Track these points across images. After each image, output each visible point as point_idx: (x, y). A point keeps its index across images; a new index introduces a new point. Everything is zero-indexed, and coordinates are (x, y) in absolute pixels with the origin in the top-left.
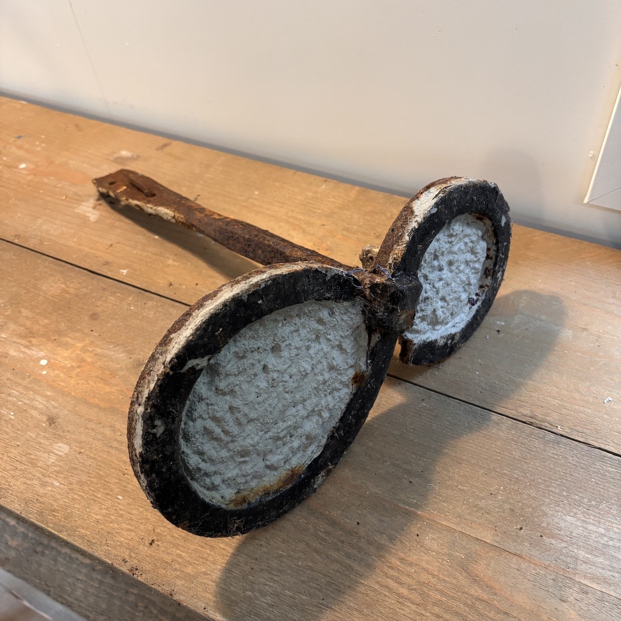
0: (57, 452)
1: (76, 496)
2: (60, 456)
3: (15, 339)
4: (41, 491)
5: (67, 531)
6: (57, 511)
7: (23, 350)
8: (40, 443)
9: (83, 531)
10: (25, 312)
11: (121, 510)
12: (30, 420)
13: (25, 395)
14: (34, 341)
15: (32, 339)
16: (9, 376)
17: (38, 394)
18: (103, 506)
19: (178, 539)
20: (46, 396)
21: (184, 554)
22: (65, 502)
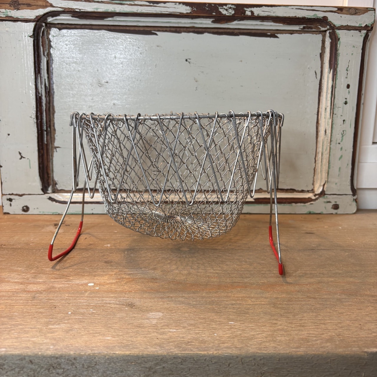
0: (154, 317)
1: (197, 332)
2: (160, 318)
3: (52, 280)
4: (165, 337)
5: (212, 348)
6: (191, 342)
7: (66, 283)
8: (135, 317)
9: (226, 345)
10: (48, 269)
11: (240, 327)
12: (111, 309)
13: (93, 300)
14: (71, 278)
15: (68, 278)
16: (67, 295)
17: (103, 297)
18: (225, 330)
19: (297, 327)
20: (112, 297)
21: (310, 332)
22: (192, 336)
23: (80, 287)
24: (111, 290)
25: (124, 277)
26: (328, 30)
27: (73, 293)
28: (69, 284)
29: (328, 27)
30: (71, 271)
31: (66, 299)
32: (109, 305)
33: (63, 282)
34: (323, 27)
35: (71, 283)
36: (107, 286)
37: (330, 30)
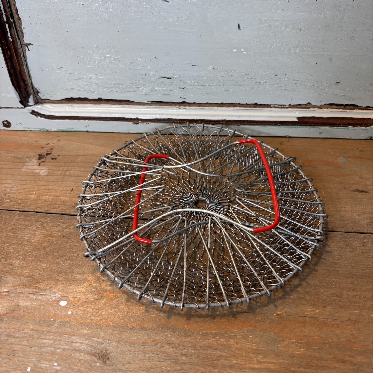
3: (19, 290)
7: (34, 297)
12: (79, 365)
13: (60, 340)
14: (42, 286)
15: (38, 285)
23: (50, 308)
24: (86, 318)
25: (106, 288)
27: (39, 322)
28: (37, 300)
30: (44, 270)
31: (30, 335)
32: (77, 355)
33: (31, 296)
35: (39, 297)
36: (82, 308)
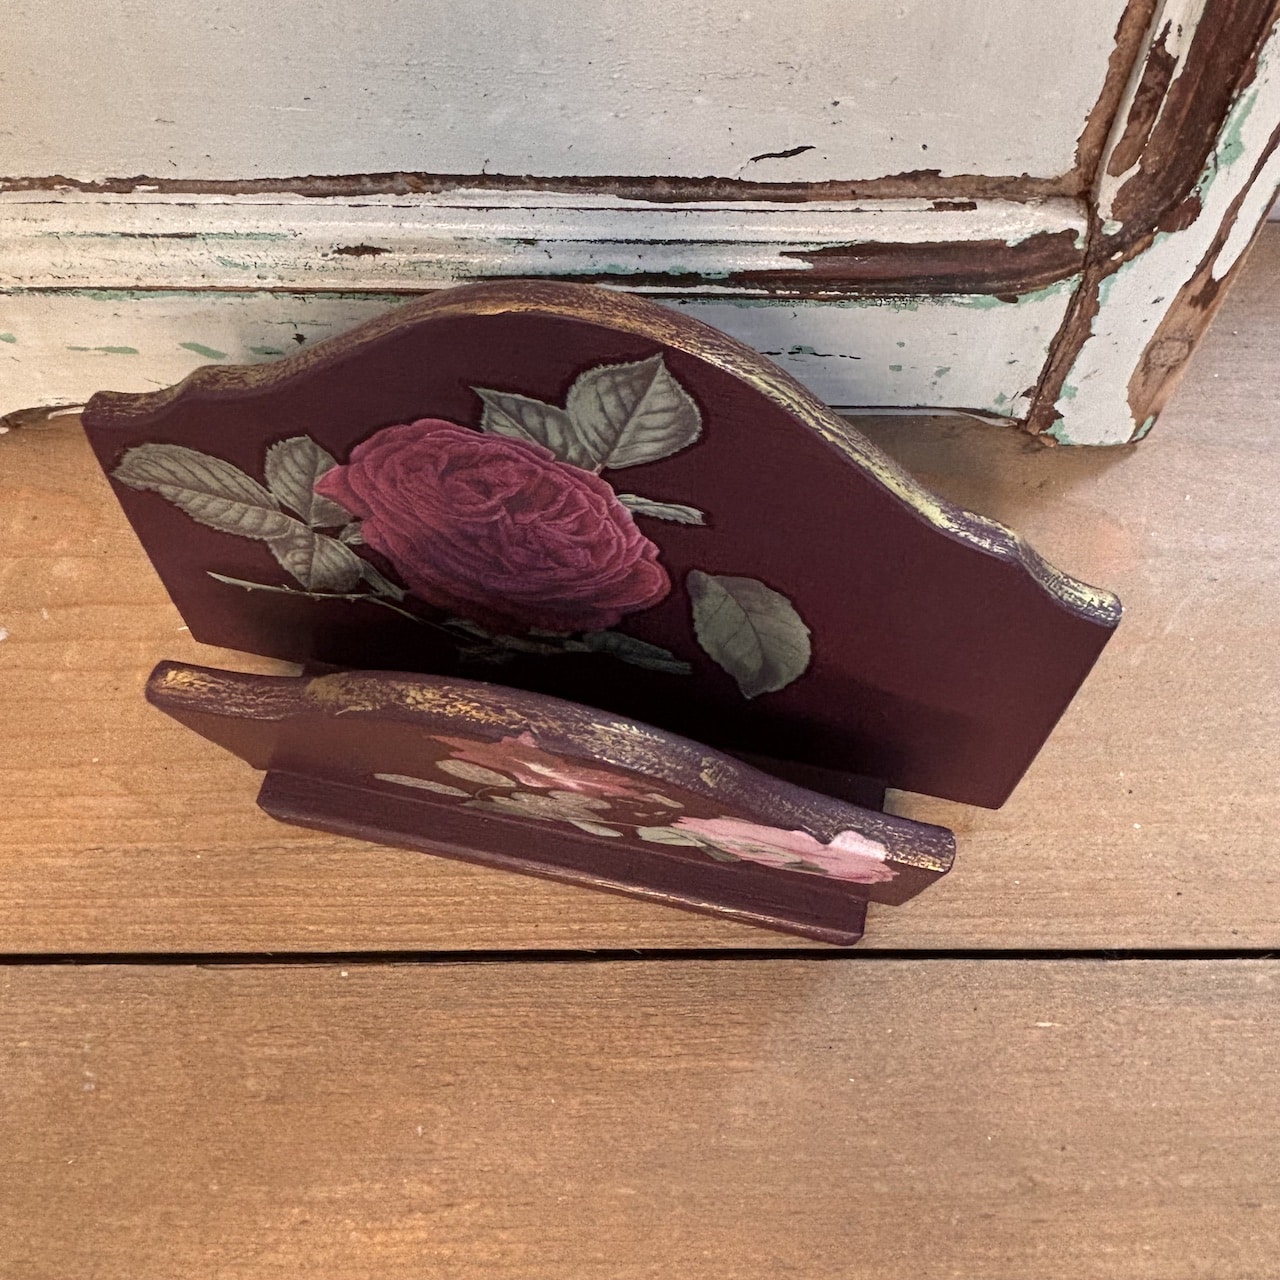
26: (1095, 224)
29: (1113, 228)
34: (1122, 190)
37: (1089, 240)
